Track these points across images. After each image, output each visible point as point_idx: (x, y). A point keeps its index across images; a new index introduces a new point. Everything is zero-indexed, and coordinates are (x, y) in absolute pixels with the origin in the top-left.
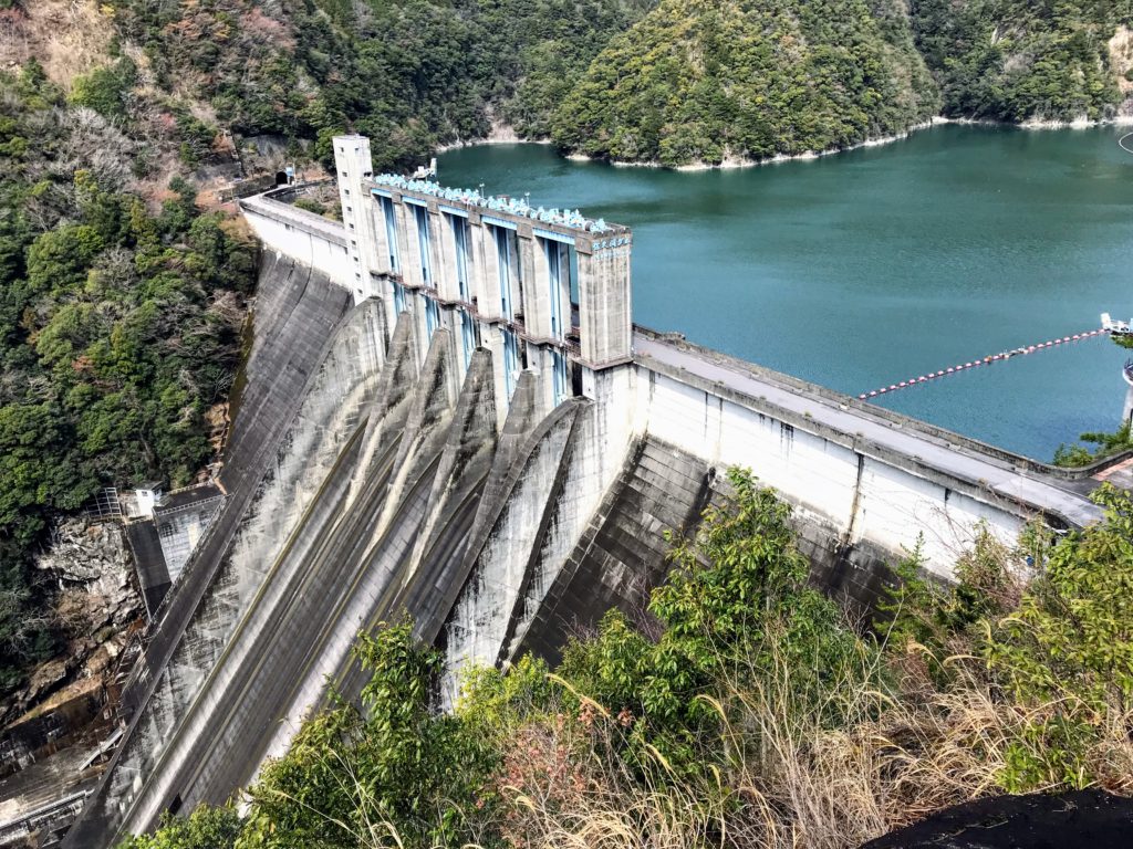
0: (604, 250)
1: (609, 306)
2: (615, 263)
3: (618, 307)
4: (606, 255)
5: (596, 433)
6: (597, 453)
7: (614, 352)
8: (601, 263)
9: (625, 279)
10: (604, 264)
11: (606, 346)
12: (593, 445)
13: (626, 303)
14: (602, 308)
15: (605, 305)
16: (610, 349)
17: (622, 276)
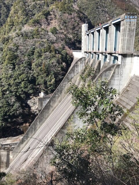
0: (128, 19)
1: (128, 36)
2: (131, 23)
3: (131, 37)
4: (129, 20)
5: (119, 73)
6: (119, 79)
7: (128, 50)
8: (127, 23)
9: (134, 29)
10: (128, 23)
11: (126, 48)
12: (118, 77)
13: (133, 36)
14: (126, 36)
15: (127, 36)
16: (127, 49)
17: (133, 28)
